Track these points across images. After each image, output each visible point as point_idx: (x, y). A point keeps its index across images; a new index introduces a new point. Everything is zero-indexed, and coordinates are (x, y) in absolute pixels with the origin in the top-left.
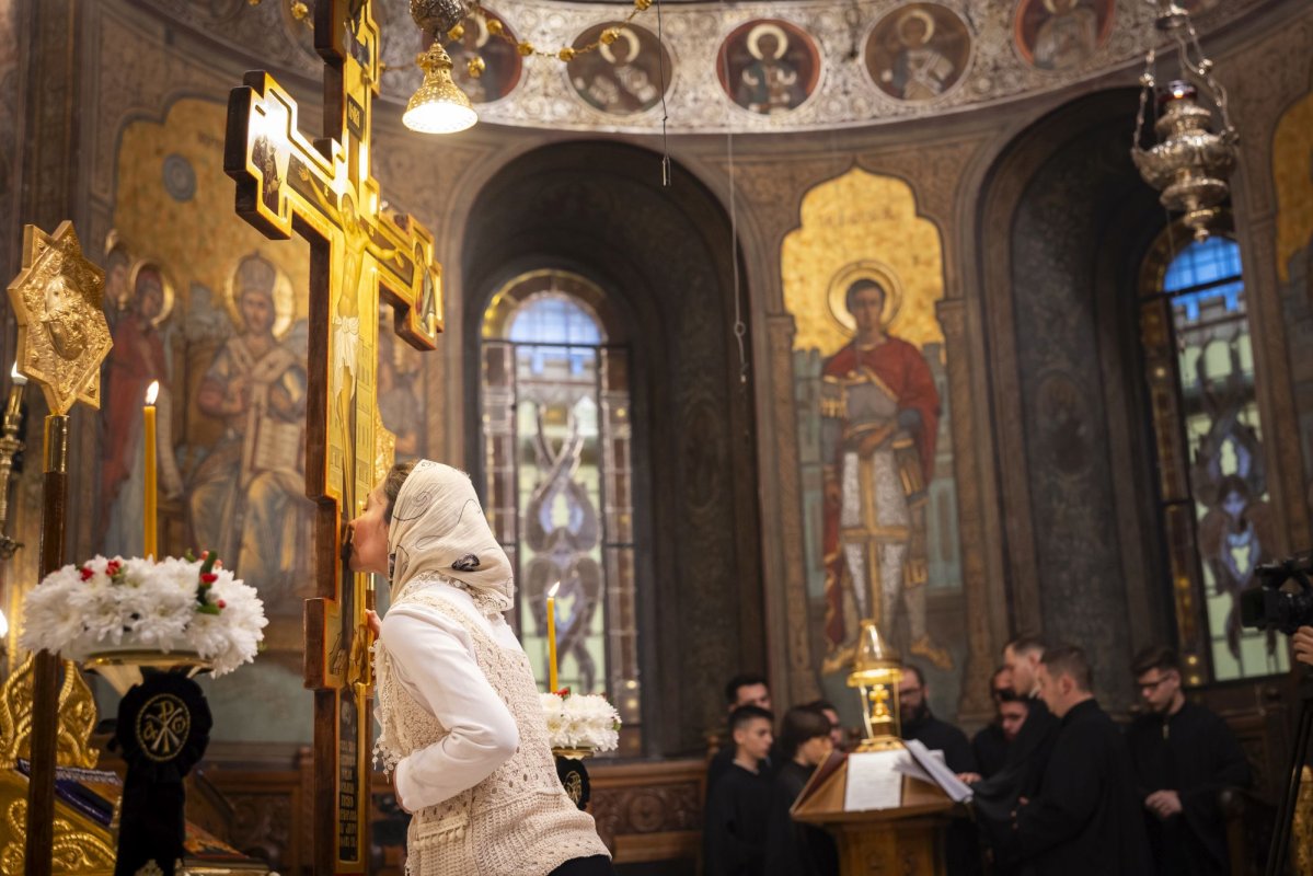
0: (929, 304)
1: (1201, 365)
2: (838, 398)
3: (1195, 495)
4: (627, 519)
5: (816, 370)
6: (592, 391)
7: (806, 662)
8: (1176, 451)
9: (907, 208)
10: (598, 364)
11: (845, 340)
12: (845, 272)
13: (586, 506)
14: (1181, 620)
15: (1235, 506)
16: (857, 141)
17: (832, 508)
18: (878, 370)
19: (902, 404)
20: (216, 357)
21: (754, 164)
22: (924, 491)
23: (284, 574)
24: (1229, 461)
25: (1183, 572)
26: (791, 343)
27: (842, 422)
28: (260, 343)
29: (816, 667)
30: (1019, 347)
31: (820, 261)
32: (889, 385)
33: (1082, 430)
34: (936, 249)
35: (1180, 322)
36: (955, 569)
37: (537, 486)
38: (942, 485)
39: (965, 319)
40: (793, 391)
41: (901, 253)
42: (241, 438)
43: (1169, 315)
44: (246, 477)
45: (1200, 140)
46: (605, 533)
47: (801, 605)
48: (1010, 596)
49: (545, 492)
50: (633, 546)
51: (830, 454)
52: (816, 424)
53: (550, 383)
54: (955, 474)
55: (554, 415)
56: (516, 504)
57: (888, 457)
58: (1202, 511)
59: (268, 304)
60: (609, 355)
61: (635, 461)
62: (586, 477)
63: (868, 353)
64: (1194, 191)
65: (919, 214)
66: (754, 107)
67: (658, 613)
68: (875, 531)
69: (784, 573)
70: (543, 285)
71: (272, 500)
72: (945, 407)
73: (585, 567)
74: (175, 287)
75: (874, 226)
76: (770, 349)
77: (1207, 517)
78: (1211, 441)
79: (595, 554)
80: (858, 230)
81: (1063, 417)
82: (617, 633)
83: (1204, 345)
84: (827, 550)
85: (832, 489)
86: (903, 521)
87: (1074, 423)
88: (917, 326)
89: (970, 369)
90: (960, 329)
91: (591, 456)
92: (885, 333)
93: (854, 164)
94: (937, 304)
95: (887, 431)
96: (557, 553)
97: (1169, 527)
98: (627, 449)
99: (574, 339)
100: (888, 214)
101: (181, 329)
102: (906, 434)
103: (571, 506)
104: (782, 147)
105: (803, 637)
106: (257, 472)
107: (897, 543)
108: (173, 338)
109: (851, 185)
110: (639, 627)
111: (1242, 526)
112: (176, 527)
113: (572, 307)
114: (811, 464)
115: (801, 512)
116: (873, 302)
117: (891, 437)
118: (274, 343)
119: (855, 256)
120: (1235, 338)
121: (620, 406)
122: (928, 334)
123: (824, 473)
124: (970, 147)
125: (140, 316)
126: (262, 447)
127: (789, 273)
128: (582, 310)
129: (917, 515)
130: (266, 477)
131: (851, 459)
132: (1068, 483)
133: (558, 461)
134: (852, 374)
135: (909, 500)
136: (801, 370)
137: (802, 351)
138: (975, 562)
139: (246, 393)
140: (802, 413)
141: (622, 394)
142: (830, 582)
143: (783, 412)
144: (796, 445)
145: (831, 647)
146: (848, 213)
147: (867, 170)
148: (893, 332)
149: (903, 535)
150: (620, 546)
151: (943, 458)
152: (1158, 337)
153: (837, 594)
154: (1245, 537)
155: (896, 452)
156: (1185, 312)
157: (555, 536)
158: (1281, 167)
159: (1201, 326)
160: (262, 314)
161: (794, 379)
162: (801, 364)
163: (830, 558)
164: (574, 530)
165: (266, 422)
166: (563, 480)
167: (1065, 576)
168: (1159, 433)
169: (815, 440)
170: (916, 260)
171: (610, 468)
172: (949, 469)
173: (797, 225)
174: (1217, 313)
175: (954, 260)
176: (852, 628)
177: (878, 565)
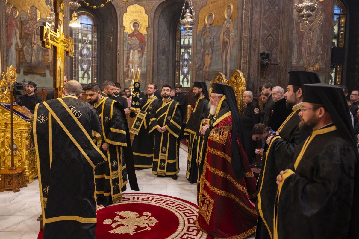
0: (146, 28)
1: (184, 41)
2: (130, 41)
3: (180, 61)
4: (96, 53)
5: (127, 36)
6: (91, 33)
7: (122, 80)
8: (179, 54)
9: (144, 12)
10: (92, 28)
11: (132, 32)
12: (133, 21)
13: (89, 51)
14: (176, 78)
15: (186, 63)
17: (128, 58)
18: (137, 37)
19: (140, 43)
20: (27, 24)
22: (142, 57)
23: (40, 61)
24: (186, 56)
25: (177, 71)
26: (124, 31)
27: (131, 45)
28: (35, 22)
29: (124, 81)
30: (158, 36)
31: (129, 18)
32: (138, 40)
33: (166, 49)
34: (148, 19)
35: (182, 35)
36: (145, 69)
37: (82, 47)
38: (145, 56)
39: (151, 31)
40: (123, 39)
41: (142, 19)
42: (32, 38)
43: (181, 33)
44: (33, 45)
45: (190, 20)
46: (92, 56)
47: (122, 72)
48: (153, 74)
49: (83, 48)
50: (97, 58)
51: (128, 49)
52: (127, 44)
53: (84, 30)
54: (147, 55)
55: (84, 35)
56: (78, 50)
57: (137, 51)
58: (181, 63)
59: (36, 15)
60: (94, 27)
61: (97, 45)
62: (89, 46)
63: (135, 34)
64: (188, 27)
65: (145, 13)
67: (100, 69)
68: (134, 62)
69: (120, 66)
70: (83, 14)
71: (37, 49)
72: (146, 44)
73: (89, 60)
74: (19, 11)
75: (138, 14)
76: (120, 31)
77: (182, 64)
78: (184, 53)
79: (91, 59)
80: (136, 14)
81: (163, 47)
82: (93, 71)
83: (185, 39)
84: (127, 64)
85: (128, 55)
86: (138, 61)
87: (165, 48)
88: (144, 31)
89: (151, 39)
90: (150, 33)
91: (90, 43)
92: (138, 32)
93: (136, 3)
94: (147, 28)
95: (137, 47)
96: (85, 58)
97: (176, 65)
98: (96, 42)
99: (88, 23)
100: (140, 12)
101: (20, 19)
102: (140, 48)
103: (87, 51)
105: (122, 76)
106: (35, 44)
107: (137, 64)
108: (19, 20)
109: (135, 6)
110: (97, 70)
111: (186, 66)
112: (21, 53)
113: (88, 18)
114: (125, 51)
115: (123, 58)
116: (137, 26)
117: (138, 48)
118: (37, 22)
119: (135, 18)
120: (189, 38)
121: (96, 35)
122: (145, 33)
123: (127, 52)
124: (155, 3)
125: (13, 16)
126: (35, 40)
127: (124, 20)
128: (90, 18)
129: (141, 60)
130: (36, 45)
131: (132, 51)
132: (163, 57)
133: (85, 43)
134: (133, 37)
135: (140, 58)
136: (125, 36)
137: (125, 32)
138: (149, 68)
139: (32, 30)
140: (125, 42)
141: (96, 33)
142: (127, 69)
143: (122, 42)
144: (123, 47)
145: (126, 78)
146: (134, 11)
147: (138, 4)
148: (140, 32)
149: (138, 63)
150: (95, 58)
151: (145, 52)
152: (178, 36)
153: (128, 71)
154: (187, 68)
155: (138, 50)
156: (183, 33)
157: (84, 55)
158: (200, 17)
159: (185, 36)
160: (35, 17)
161: (124, 37)
162: (125, 34)
163: (127, 65)
164: (87, 54)
165: (36, 35)
166: (86, 46)
167: (161, 71)
168: (177, 51)
169: (126, 47)
170: (144, 20)
171: (93, 45)
172: (146, 54)
173: (126, 12)
174: (187, 34)
175: (150, 21)
176: (130, 76)
177: (134, 67)
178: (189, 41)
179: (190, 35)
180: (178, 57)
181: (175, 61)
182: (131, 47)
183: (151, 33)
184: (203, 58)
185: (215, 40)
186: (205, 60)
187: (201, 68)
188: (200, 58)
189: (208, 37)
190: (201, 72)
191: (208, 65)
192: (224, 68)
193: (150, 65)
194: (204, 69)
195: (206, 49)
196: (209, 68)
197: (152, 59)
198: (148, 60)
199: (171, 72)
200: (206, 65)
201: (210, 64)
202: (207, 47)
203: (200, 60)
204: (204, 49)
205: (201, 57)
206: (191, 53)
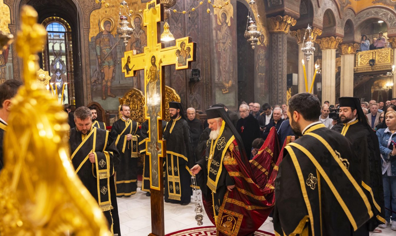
0: (7, 24)
1: (53, 47)
8: (47, 62)
15: (58, 74)
22: (5, 65)
34: (9, 12)
38: (9, 64)
39: (16, 30)
54: (13, 62)
58: (52, 74)
65: (4, 3)
83: (54, 43)
88: (4, 29)
90: (14, 32)
94: (9, 25)
111: (60, 78)
122: (6, 31)
129: (3, 70)
154: (60, 80)
159: (53, 39)
170: (4, 13)
172: (11, 61)
174: (57, 38)
175: (13, 16)
179: (61, 40)
183: (16, 32)
184: (101, 71)
185: (118, 50)
186: (103, 73)
187: (100, 82)
188: (96, 70)
189: (106, 46)
190: (99, 86)
191: (110, 79)
192: (134, 83)
194: (104, 83)
195: (105, 59)
196: (111, 82)
198: (15, 70)
200: (106, 79)
201: (113, 78)
202: (106, 58)
203: (96, 73)
204: (101, 60)
205: (98, 69)
206: (65, 63)
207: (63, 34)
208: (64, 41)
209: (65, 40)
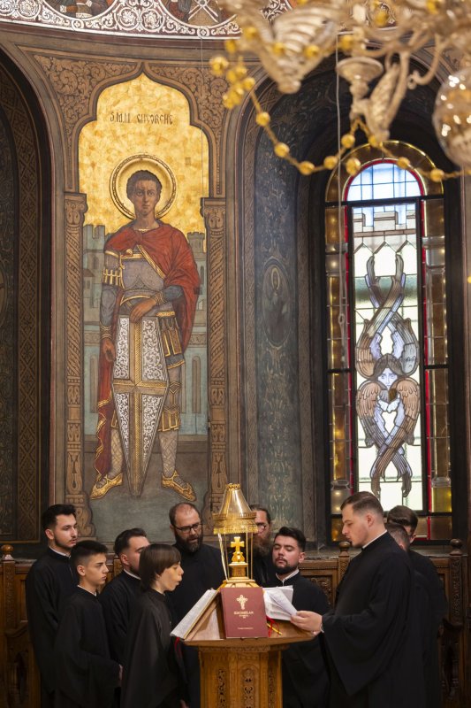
0: (197, 200)
1: (371, 262)
2: (117, 270)
3: (357, 367)
5: (100, 244)
7: (79, 487)
8: (344, 330)
9: (184, 116)
11: (126, 221)
12: (128, 164)
15: (388, 379)
16: (146, 51)
17: (107, 363)
18: (150, 250)
19: (168, 282)
21: (60, 58)
22: (182, 355)
24: (388, 343)
25: (339, 425)
26: (83, 219)
27: (119, 291)
29: (86, 492)
30: (255, 243)
31: (108, 151)
32: (159, 264)
34: (206, 154)
35: (357, 227)
36: (202, 420)
38: (196, 352)
39: (225, 216)
40: (81, 260)
41: (176, 154)
43: (349, 220)
47: (78, 441)
51: (107, 318)
52: (98, 290)
54: (208, 344)
57: (155, 323)
58: (361, 380)
63: (142, 234)
65: (192, 123)
66: (63, 8)
68: (139, 384)
69: (66, 412)
72: (204, 287)
75: (155, 127)
76: (65, 221)
77: (364, 385)
78: (374, 324)
80: (142, 128)
83: (376, 250)
84: (100, 397)
85: (108, 346)
86: (162, 377)
88: (185, 217)
89: (226, 259)
90: (220, 224)
92: (158, 220)
93: (142, 71)
94: (202, 200)
95: (155, 302)
97: (333, 388)
100: (168, 118)
102: (170, 306)
104: (85, 46)
105: (78, 466)
107: (157, 396)
109: (139, 89)
111: (392, 396)
114: (92, 323)
115: (82, 362)
116: (150, 192)
117: (157, 306)
119: (138, 150)
120: (400, 248)
122: (194, 225)
123: (102, 332)
129: (174, 373)
131: (124, 322)
132: (275, 353)
134: (129, 251)
135: (169, 361)
136: (89, 244)
137: (91, 226)
138: (219, 417)
140: (86, 279)
142: (102, 423)
143: (72, 277)
144: (82, 306)
145: (99, 476)
146: (134, 113)
147: (151, 78)
148: (164, 220)
149: (162, 389)
151: (199, 330)
153: (106, 434)
154: (394, 405)
155: (161, 320)
156: (363, 220)
159: (373, 234)
161: (82, 251)
162: (88, 235)
163: (103, 403)
167: (270, 428)
169: (96, 304)
170: (188, 161)
172: (204, 339)
173: (94, 118)
174: (389, 225)
175: (219, 166)
176: (117, 462)
177: (140, 412)
178: (399, 261)
179: (403, 232)
180: (339, 349)
181: (327, 372)
182: (120, 306)
183: (226, 223)
193: (227, 396)
197: (233, 364)
198: (214, 372)
199: (306, 432)
206: (415, 327)
207: (412, 207)
208: (413, 238)
209: (419, 231)
